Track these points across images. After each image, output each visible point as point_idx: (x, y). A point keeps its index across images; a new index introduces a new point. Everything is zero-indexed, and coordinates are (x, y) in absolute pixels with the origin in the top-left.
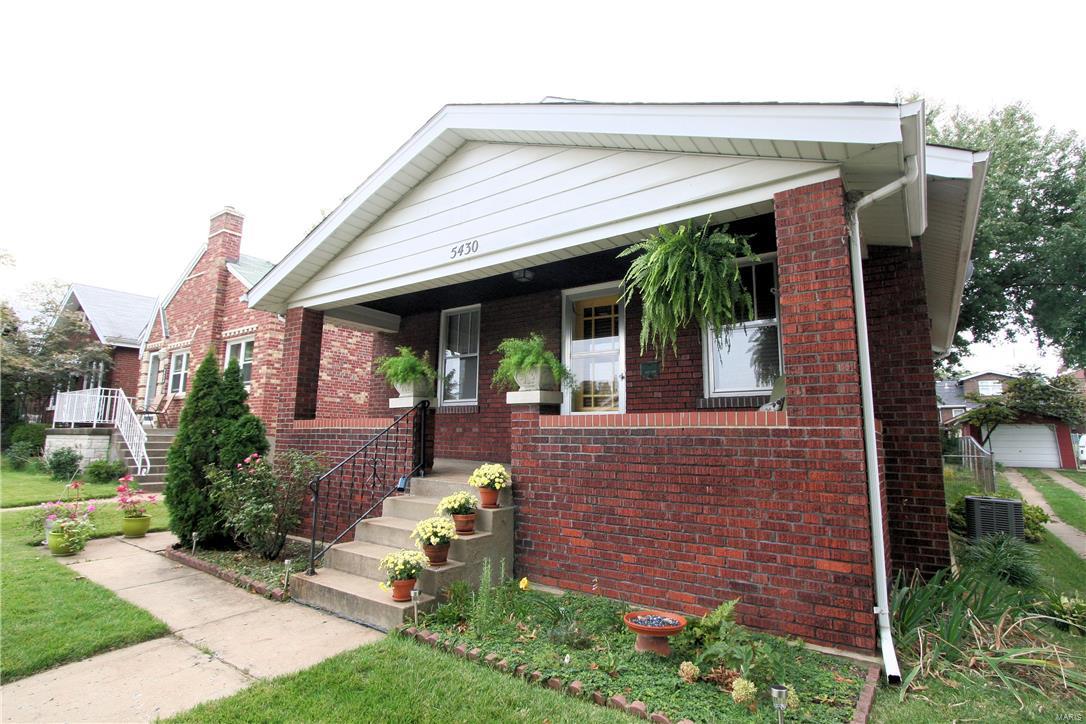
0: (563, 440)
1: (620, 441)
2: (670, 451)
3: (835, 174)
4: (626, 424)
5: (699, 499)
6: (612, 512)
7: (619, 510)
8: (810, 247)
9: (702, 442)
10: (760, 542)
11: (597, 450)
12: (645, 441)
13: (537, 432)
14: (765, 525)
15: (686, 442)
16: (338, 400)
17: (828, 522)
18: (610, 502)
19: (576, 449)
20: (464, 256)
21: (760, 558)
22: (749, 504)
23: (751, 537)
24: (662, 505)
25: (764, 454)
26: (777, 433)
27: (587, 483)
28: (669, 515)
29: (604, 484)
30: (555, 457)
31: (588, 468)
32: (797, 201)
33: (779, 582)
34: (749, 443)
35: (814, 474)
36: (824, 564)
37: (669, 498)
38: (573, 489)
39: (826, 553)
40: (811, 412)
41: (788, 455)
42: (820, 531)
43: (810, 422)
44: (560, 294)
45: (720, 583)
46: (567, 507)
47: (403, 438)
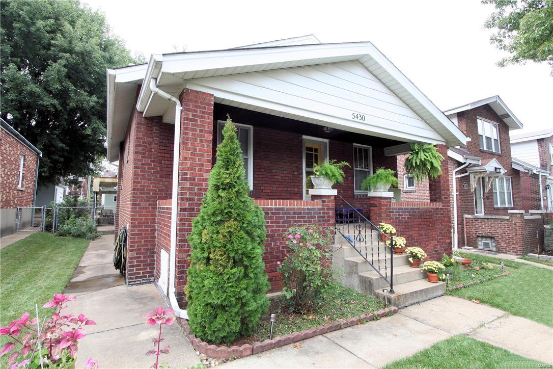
0: (398, 212)
2: (423, 215)
5: (429, 228)
6: (412, 236)
10: (439, 238)
11: (407, 215)
12: (418, 211)
13: (390, 209)
14: (439, 233)
15: (426, 212)
17: (447, 230)
18: (411, 233)
19: (402, 215)
20: (358, 120)
22: (437, 228)
23: (437, 237)
25: (439, 214)
26: (440, 208)
27: (405, 228)
31: (405, 222)
34: (437, 211)
37: (424, 229)
40: (445, 203)
41: (442, 214)
43: (445, 206)
44: (302, 137)
45: (433, 251)
47: (329, 213)
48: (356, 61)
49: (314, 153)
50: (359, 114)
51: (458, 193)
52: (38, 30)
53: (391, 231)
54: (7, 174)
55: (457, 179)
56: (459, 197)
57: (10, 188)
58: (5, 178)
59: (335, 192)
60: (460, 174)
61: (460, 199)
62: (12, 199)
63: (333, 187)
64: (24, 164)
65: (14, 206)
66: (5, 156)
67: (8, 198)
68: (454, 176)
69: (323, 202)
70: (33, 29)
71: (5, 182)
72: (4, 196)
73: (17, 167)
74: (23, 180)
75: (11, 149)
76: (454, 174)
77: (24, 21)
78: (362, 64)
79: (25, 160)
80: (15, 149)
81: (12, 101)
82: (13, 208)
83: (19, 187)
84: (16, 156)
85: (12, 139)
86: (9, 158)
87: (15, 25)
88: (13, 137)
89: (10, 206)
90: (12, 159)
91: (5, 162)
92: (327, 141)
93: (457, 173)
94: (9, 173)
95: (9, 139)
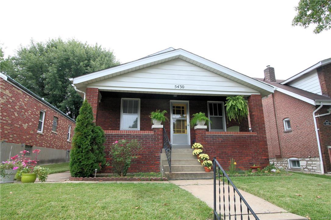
0: (213, 137)
1: (226, 137)
2: (237, 139)
3: (260, 94)
4: (227, 134)
5: (243, 148)
6: (225, 152)
7: (227, 152)
8: (258, 105)
9: (243, 137)
10: (253, 155)
11: (221, 139)
12: (231, 137)
13: (205, 135)
14: (254, 152)
15: (239, 138)
16: (19, 126)
17: (263, 150)
19: (216, 139)
20: (179, 88)
21: (254, 158)
22: (251, 148)
23: (252, 154)
24: (236, 150)
25: (253, 139)
26: (255, 136)
27: (219, 147)
28: (237, 152)
29: (223, 146)
30: (211, 141)
31: (219, 144)
32: (255, 97)
33: (257, 162)
34: (251, 138)
35: (261, 142)
36: (263, 157)
37: (237, 148)
38: (216, 148)
39: (263, 156)
40: (259, 132)
41: (257, 140)
42: (262, 152)
43: (260, 134)
44: (169, 101)
45: (248, 163)
46: (214, 152)
47: (158, 137)
48: (178, 59)
49: (181, 109)
50: (179, 85)
51: (319, 129)
52: (81, 67)
53: (197, 147)
54: (61, 134)
55: (317, 118)
56: (320, 132)
57: (63, 140)
58: (60, 135)
59: (162, 126)
60: (319, 114)
61: (321, 134)
62: (64, 145)
63: (162, 124)
64: (71, 130)
65: (65, 149)
66: (60, 125)
67: (62, 145)
68: (314, 117)
69: (155, 131)
70: (79, 67)
71: (60, 137)
72: (60, 144)
73: (67, 131)
74: (70, 137)
75: (63, 122)
76: (314, 115)
77: (76, 65)
78: (182, 59)
79: (71, 128)
80: (65, 122)
81: (70, 101)
82: (65, 150)
83: (68, 140)
84: (66, 126)
85: (64, 118)
86: (62, 126)
87: (72, 67)
88: (64, 117)
89: (63, 149)
90: (64, 127)
91: (61, 128)
92: (188, 102)
93: (316, 114)
94: (62, 133)
95: (62, 118)
